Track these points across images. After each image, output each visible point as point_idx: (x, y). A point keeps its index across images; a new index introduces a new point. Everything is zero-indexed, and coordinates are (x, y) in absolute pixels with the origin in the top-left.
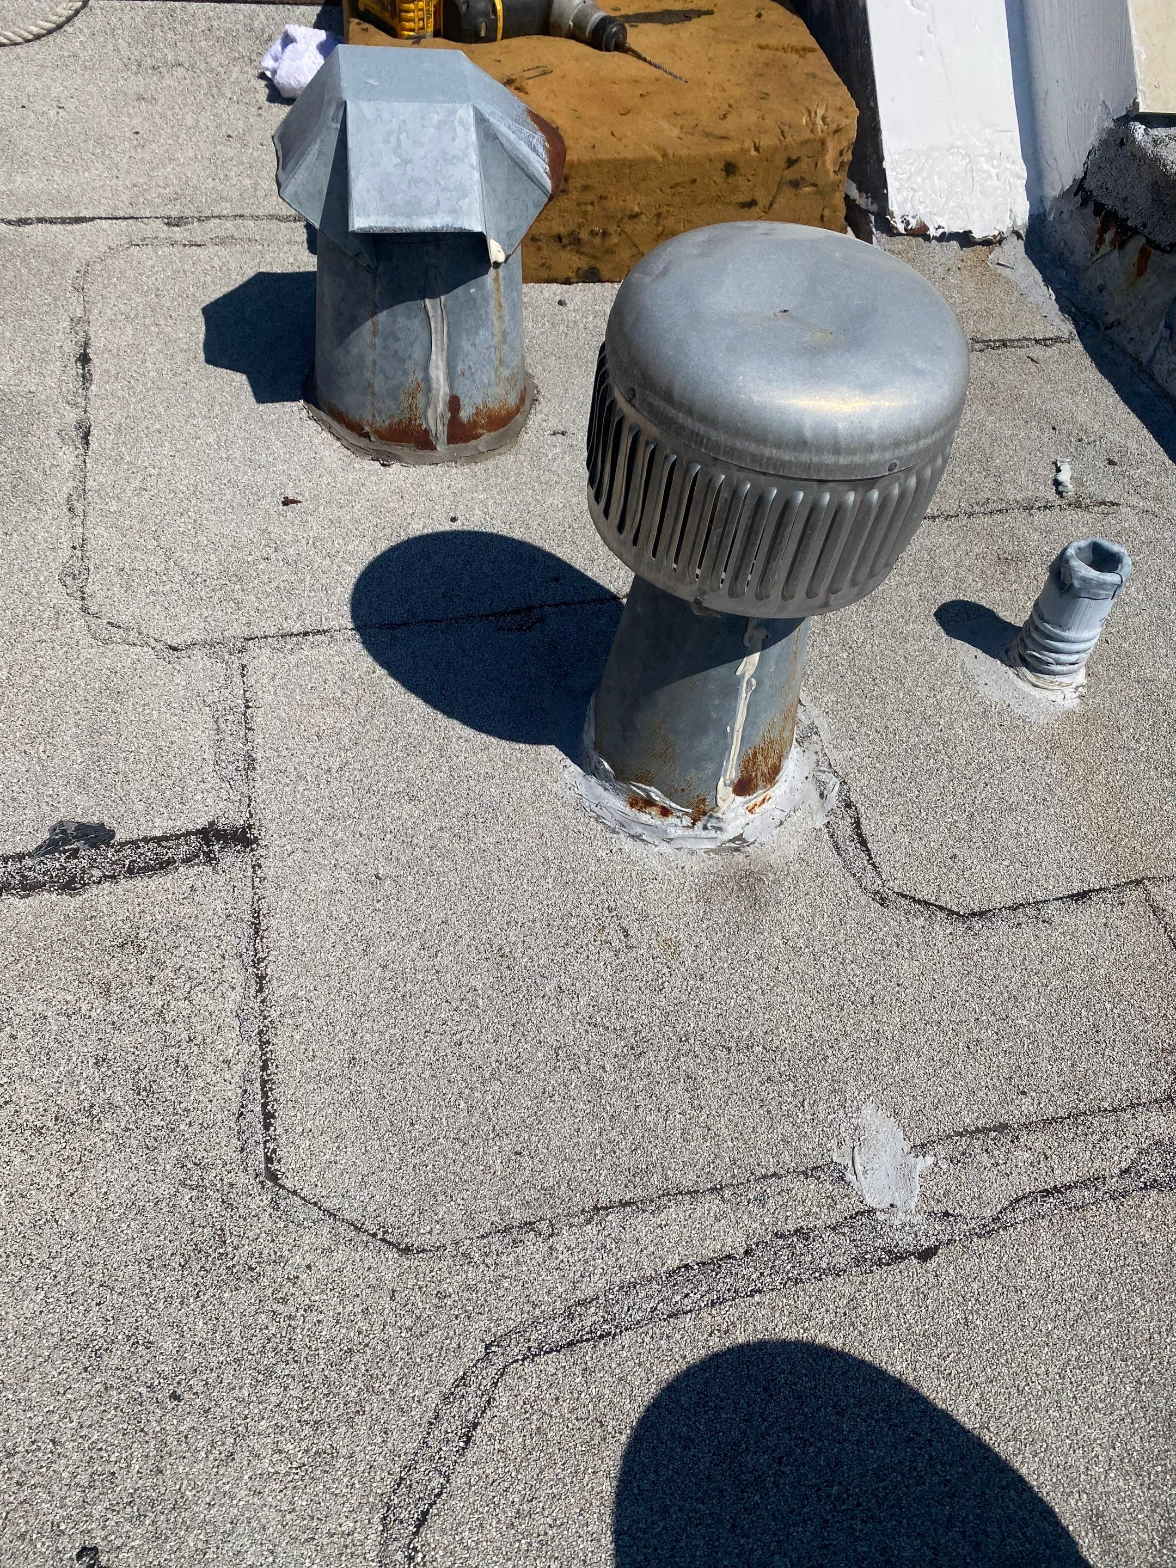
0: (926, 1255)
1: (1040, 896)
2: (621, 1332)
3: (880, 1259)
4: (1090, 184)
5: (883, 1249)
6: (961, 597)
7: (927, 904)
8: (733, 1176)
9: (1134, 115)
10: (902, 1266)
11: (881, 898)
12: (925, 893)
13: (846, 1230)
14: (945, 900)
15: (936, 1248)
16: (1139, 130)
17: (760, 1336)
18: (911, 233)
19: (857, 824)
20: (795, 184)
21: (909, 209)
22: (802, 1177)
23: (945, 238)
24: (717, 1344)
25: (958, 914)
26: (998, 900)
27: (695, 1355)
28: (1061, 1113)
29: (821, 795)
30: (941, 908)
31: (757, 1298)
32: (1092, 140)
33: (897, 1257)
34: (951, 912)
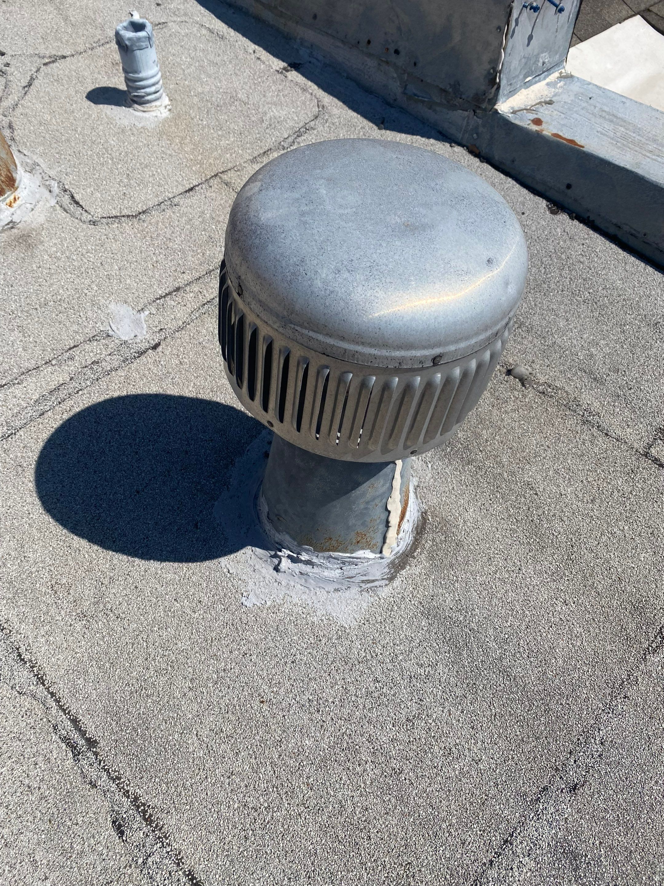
0: (155, 347)
1: (170, 196)
2: (18, 431)
3: (134, 356)
5: (135, 352)
6: (97, 86)
7: (116, 217)
8: (54, 354)
10: (146, 355)
11: (94, 222)
12: (114, 213)
13: (115, 353)
14: (126, 212)
15: (160, 343)
17: (86, 406)
19: (73, 197)
22: (88, 342)
24: (66, 416)
25: (133, 216)
26: (150, 204)
27: (56, 425)
28: (202, 273)
29: (50, 191)
30: (123, 216)
31: (80, 392)
33: (142, 353)
34: (128, 216)
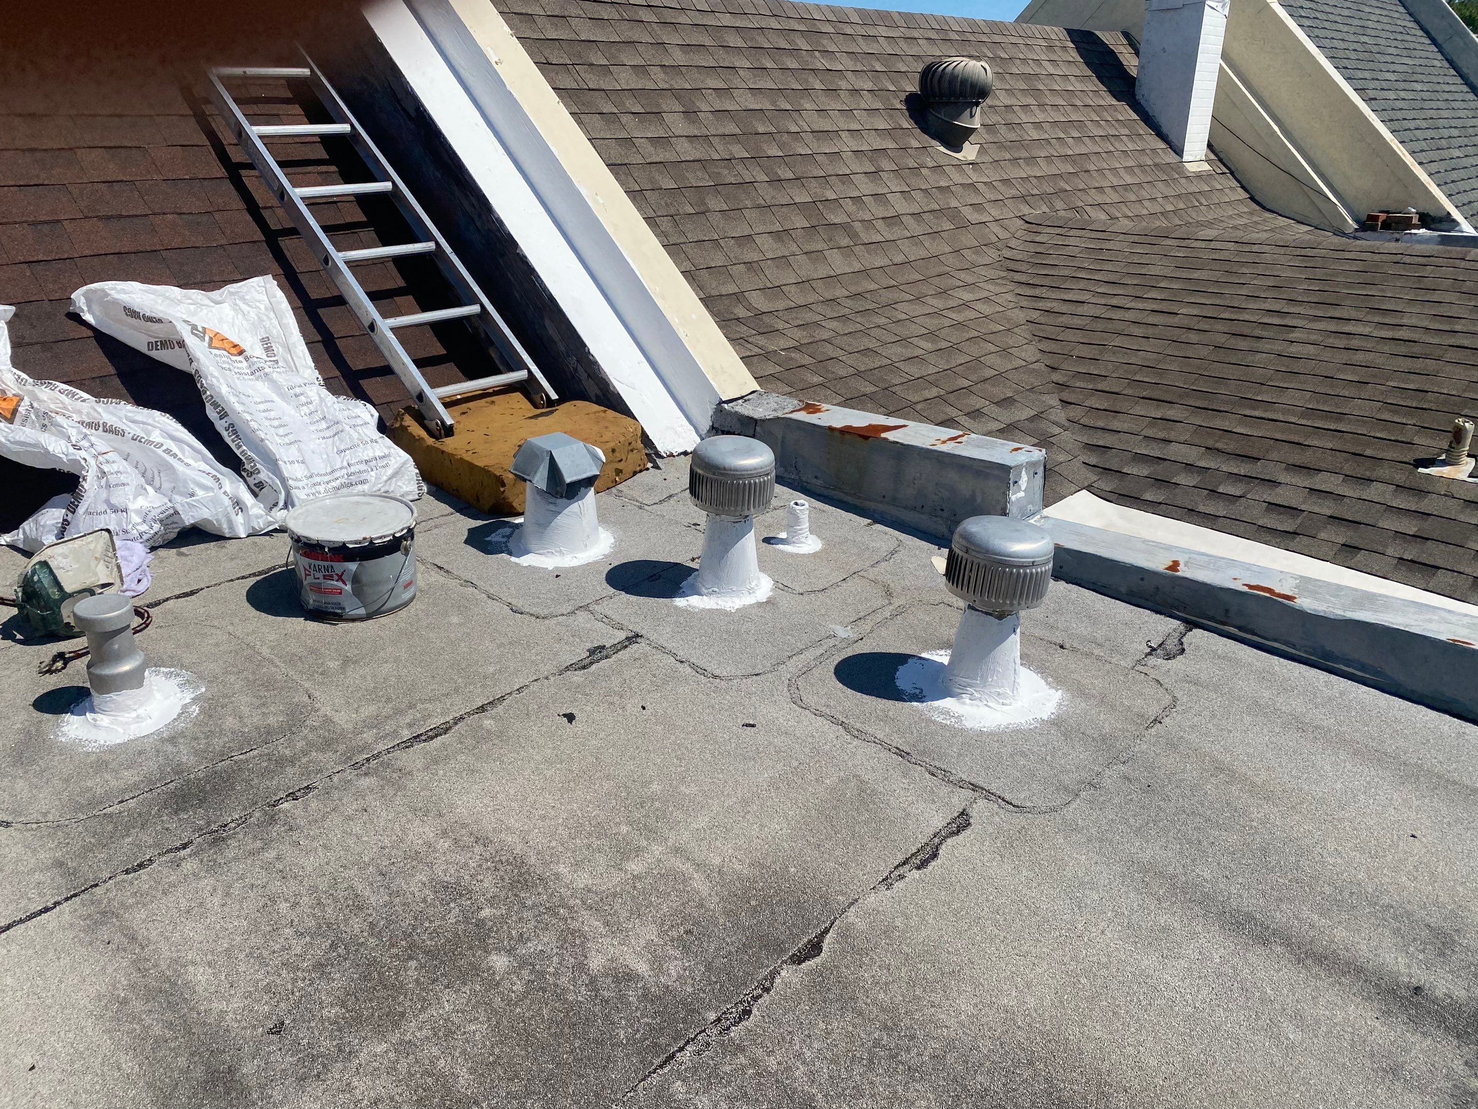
4: (716, 425)
9: (722, 402)
16: (726, 406)
18: (668, 456)
20: (632, 450)
21: (665, 449)
23: (679, 455)
32: (711, 413)
